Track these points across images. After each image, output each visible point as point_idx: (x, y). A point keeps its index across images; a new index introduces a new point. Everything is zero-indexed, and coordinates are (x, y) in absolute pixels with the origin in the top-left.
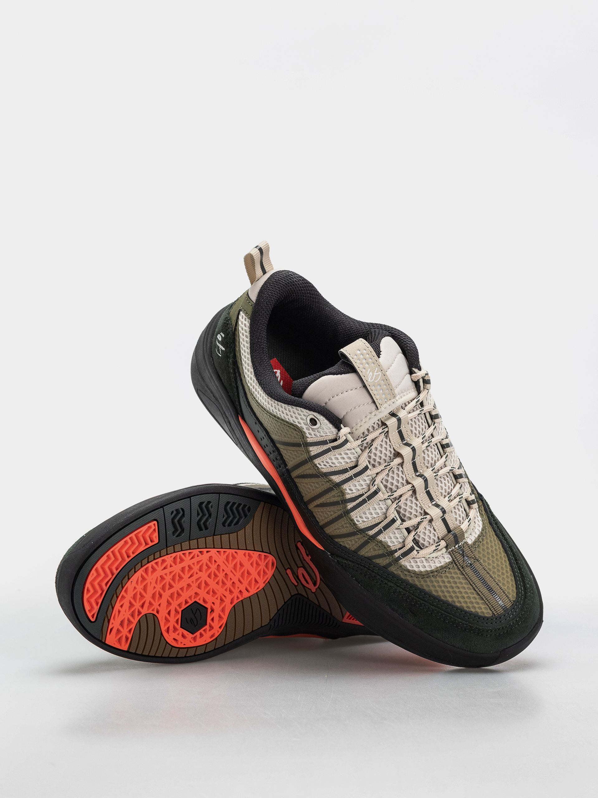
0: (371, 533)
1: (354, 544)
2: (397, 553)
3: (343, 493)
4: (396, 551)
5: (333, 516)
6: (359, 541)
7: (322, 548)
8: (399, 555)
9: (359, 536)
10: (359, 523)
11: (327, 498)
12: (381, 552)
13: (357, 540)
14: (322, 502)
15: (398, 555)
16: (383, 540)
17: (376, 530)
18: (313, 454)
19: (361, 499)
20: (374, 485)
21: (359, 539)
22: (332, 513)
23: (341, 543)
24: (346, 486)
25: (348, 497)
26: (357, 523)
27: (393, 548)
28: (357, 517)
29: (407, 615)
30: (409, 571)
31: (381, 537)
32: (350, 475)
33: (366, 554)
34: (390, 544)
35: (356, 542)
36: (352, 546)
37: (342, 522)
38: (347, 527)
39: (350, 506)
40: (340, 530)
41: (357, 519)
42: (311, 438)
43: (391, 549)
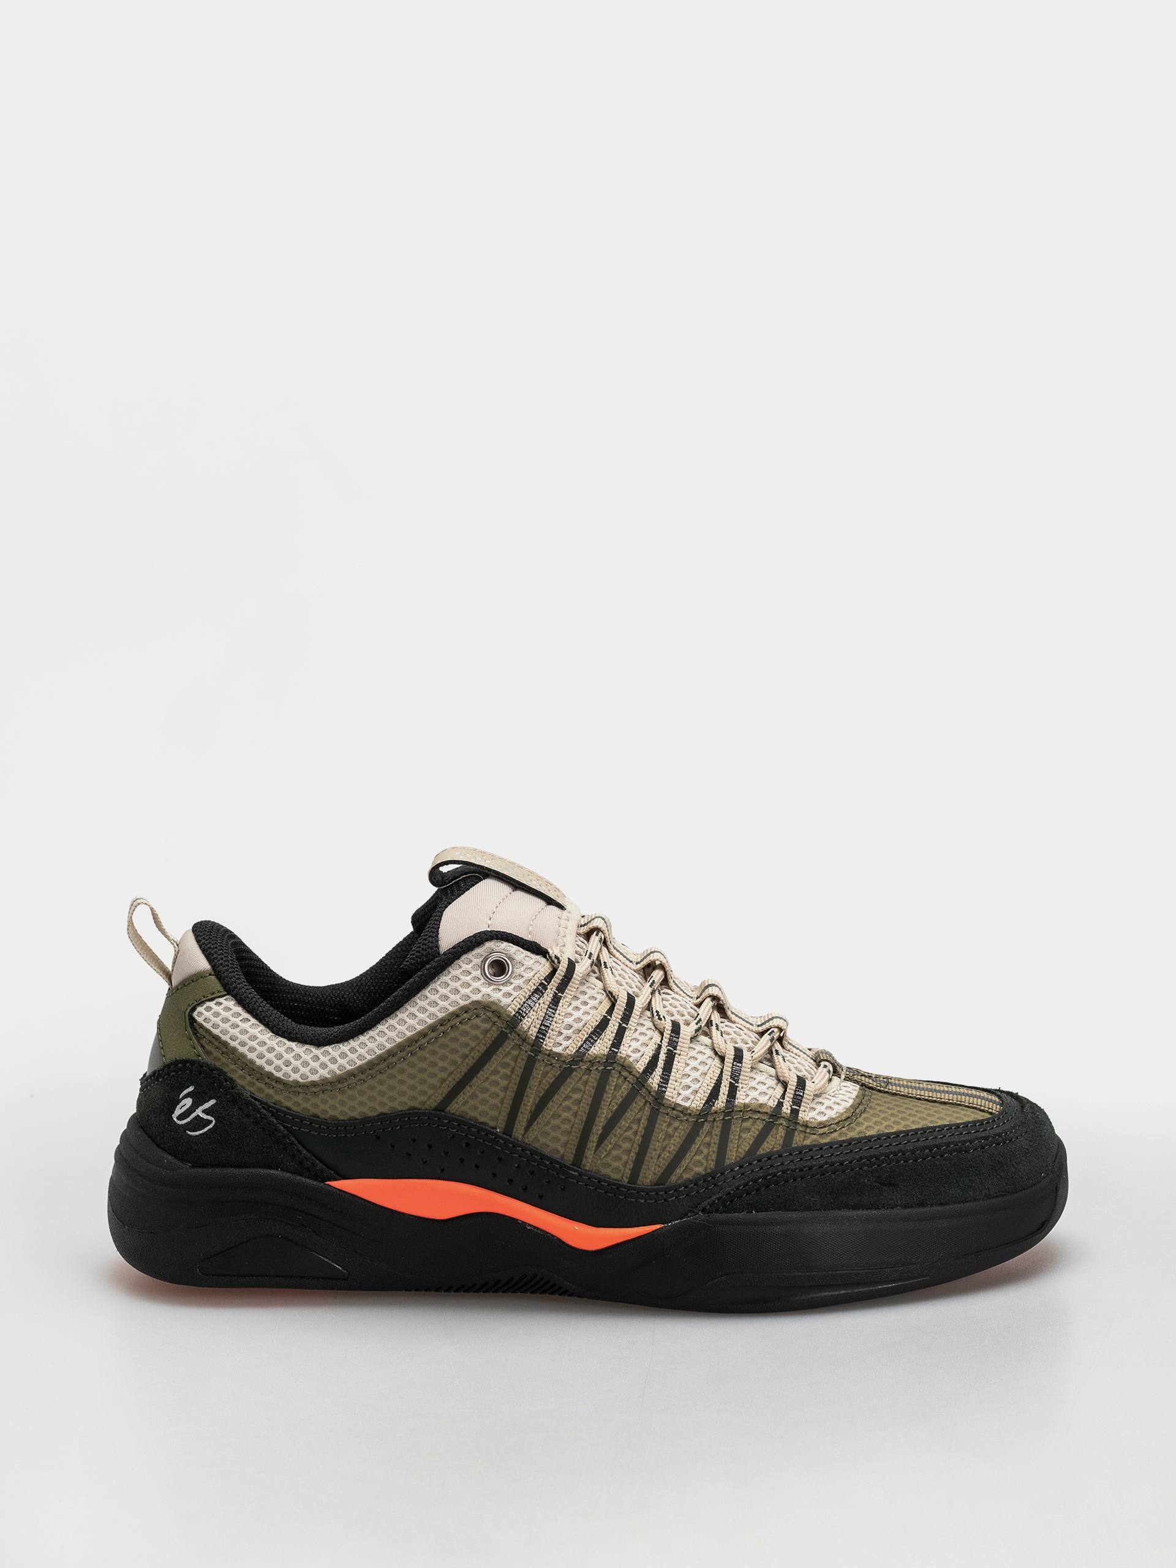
0: (721, 1102)
1: (709, 1153)
2: (785, 1106)
3: (626, 1067)
4: (781, 1104)
5: (640, 1129)
6: (714, 1137)
7: (658, 1226)
8: (791, 1106)
9: (706, 1127)
10: (690, 1101)
11: (608, 1104)
12: (760, 1125)
13: (708, 1139)
14: (606, 1121)
15: (790, 1108)
16: (747, 1101)
17: (724, 1090)
18: (533, 1032)
19: (662, 1057)
20: (663, 1019)
21: (709, 1133)
22: (635, 1127)
23: (686, 1176)
24: (625, 1050)
25: (640, 1067)
26: (687, 1104)
27: (773, 1103)
28: (679, 1094)
29: (882, 1197)
30: (823, 1125)
31: (741, 1099)
32: (618, 1024)
33: (740, 1150)
34: (763, 1100)
35: (709, 1144)
36: (707, 1160)
37: (662, 1124)
38: (676, 1129)
39: (655, 1081)
40: (667, 1149)
41: (681, 1097)
42: (513, 1001)
43: (771, 1107)
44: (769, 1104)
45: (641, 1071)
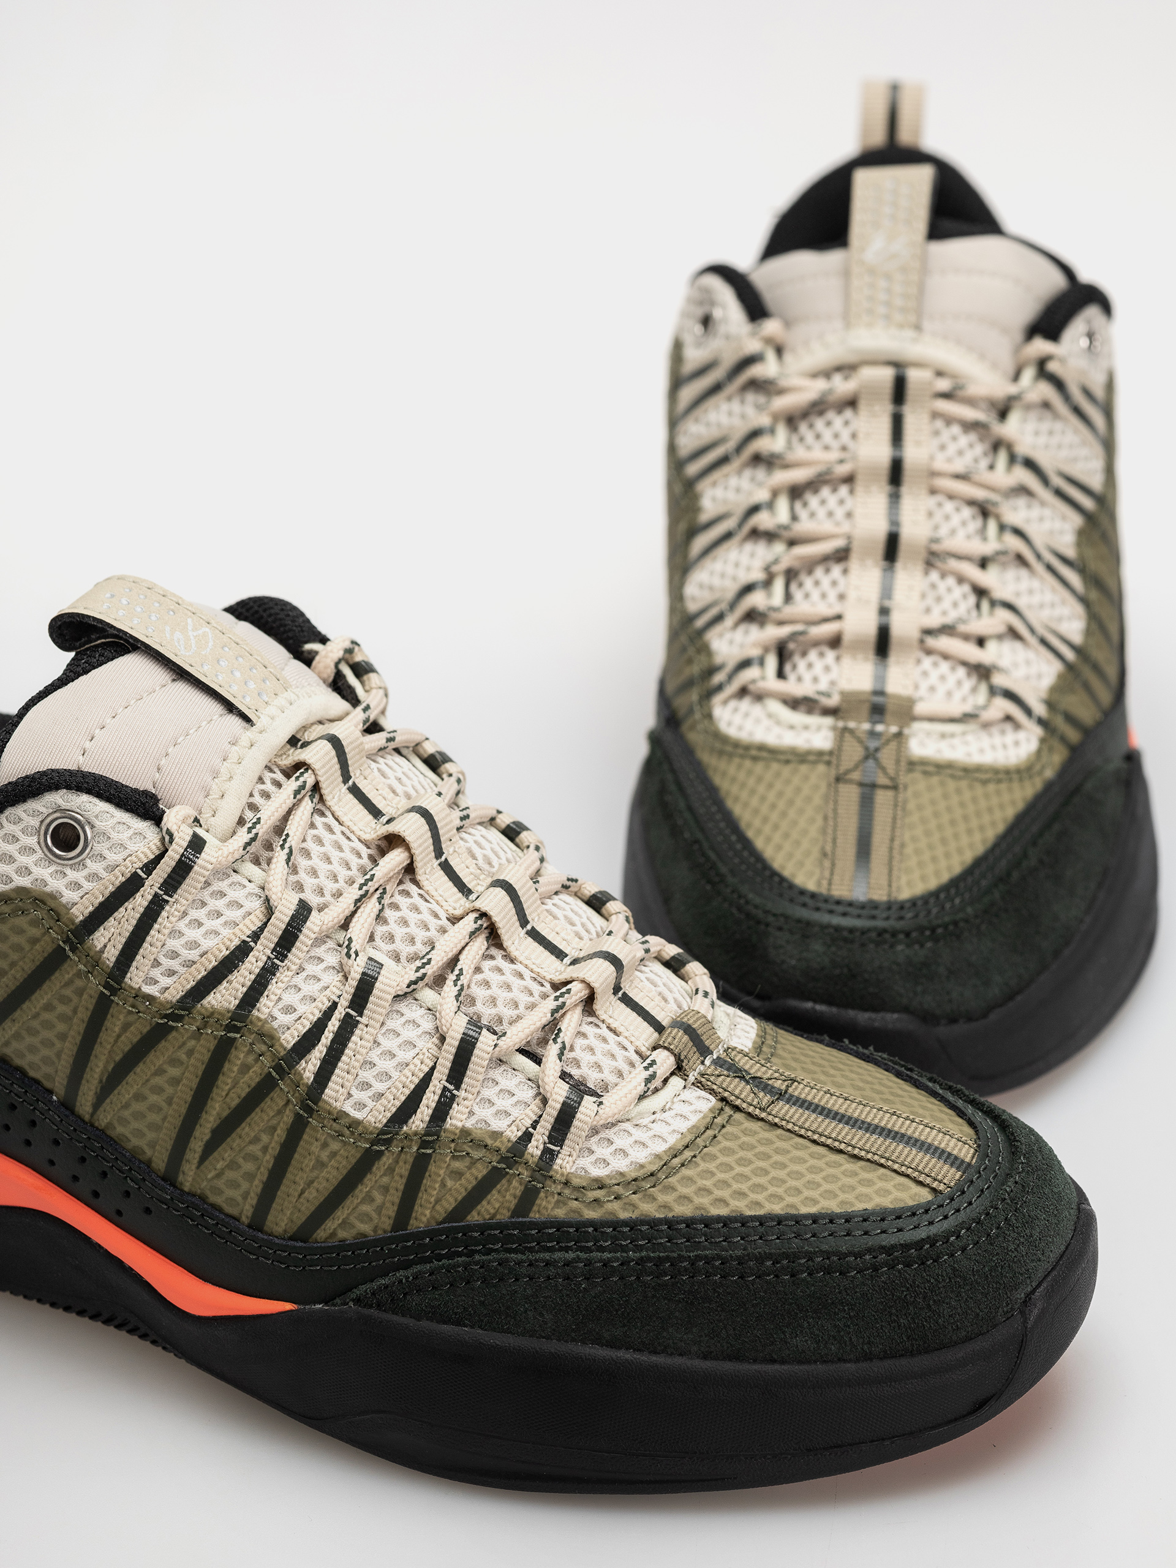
0: (419, 1121)
1: (384, 1203)
2: (533, 1142)
3: (267, 1037)
4: (527, 1137)
5: (273, 1144)
6: (397, 1178)
7: (288, 1306)
8: (545, 1143)
9: (386, 1160)
10: (366, 1110)
11: (224, 1094)
12: (481, 1171)
13: (385, 1180)
14: (218, 1122)
15: (541, 1147)
16: (469, 1124)
17: (430, 1099)
18: (111, 955)
19: (333, 1025)
20: (353, 956)
21: (391, 1170)
22: (265, 1138)
23: (342, 1234)
24: (265, 1007)
25: (289, 1039)
26: (358, 1115)
27: (514, 1134)
28: (350, 1095)
29: (665, 1334)
30: (600, 1184)
31: (458, 1118)
32: (265, 958)
33: (438, 1207)
34: (498, 1125)
35: (386, 1189)
36: (379, 1214)
37: (311, 1146)
38: (334, 1154)
39: (309, 1067)
40: (315, 1184)
41: (351, 1101)
42: (82, 898)
43: (509, 1141)
44: (508, 1133)
45: (289, 1046)
